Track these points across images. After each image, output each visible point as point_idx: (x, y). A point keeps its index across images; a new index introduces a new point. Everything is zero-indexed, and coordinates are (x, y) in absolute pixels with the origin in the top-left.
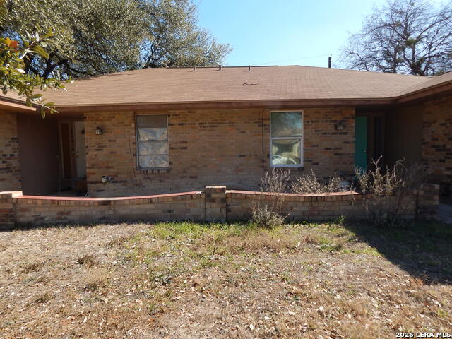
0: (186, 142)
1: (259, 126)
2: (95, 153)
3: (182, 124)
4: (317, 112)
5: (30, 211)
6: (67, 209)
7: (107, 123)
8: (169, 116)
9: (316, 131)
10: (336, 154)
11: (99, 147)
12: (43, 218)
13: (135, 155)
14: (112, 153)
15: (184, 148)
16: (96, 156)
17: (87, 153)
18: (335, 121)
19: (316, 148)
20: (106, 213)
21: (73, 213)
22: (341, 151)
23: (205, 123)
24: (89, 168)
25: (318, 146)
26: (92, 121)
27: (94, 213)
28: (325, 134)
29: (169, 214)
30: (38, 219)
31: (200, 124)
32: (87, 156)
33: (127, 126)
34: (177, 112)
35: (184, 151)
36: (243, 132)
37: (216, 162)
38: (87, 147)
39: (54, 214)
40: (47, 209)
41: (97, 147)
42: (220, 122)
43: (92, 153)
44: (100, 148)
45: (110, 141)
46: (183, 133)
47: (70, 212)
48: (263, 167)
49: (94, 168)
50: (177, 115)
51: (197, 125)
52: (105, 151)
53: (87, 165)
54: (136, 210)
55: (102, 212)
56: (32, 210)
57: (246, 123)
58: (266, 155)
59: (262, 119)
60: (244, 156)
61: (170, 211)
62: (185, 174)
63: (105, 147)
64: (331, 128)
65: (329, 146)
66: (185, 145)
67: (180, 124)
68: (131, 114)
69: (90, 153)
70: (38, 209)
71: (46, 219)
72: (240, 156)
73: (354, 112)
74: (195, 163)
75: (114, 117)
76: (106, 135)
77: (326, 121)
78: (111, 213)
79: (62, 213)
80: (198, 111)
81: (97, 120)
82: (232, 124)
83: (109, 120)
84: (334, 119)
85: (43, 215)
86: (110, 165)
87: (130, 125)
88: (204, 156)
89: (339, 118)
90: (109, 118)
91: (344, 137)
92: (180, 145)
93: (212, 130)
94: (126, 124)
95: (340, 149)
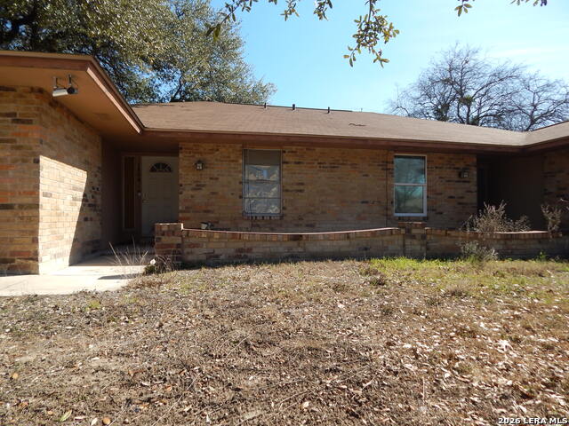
0: (302, 184)
1: (383, 169)
2: (191, 193)
3: (299, 163)
4: (441, 158)
5: (202, 247)
6: (248, 245)
7: (208, 157)
8: (284, 152)
9: (440, 178)
10: (460, 204)
11: (197, 185)
12: (217, 256)
13: (241, 197)
14: (213, 193)
15: (301, 191)
16: (192, 196)
17: (181, 193)
18: (458, 168)
19: (439, 197)
20: (295, 250)
21: (254, 250)
22: (464, 201)
23: (325, 163)
24: (181, 212)
25: (441, 194)
26: (190, 153)
27: (281, 249)
28: (449, 181)
29: (364, 252)
30: (211, 257)
31: (319, 163)
32: (180, 196)
33: (233, 161)
34: (294, 148)
35: (300, 194)
36: (367, 175)
37: (337, 209)
38: (181, 185)
39: (231, 251)
40: (223, 245)
41: (194, 185)
42: (341, 162)
43: (187, 193)
44: (199, 187)
45: (211, 178)
46: (299, 173)
47: (251, 249)
48: (387, 215)
49: (189, 212)
50: (292, 152)
51: (316, 164)
52: (204, 191)
53: (180, 208)
54: (329, 246)
55: (290, 249)
56: (205, 246)
57: (370, 165)
58: (389, 202)
59: (387, 162)
60: (367, 202)
61: (366, 249)
62: (301, 222)
63: (204, 186)
64: (454, 176)
65: (452, 195)
66: (301, 187)
67: (296, 163)
68: (239, 146)
69: (184, 193)
70: (211, 245)
71: (222, 257)
72: (363, 202)
73: (475, 160)
74: (312, 208)
75: (218, 150)
76: (207, 171)
77: (450, 168)
78: (300, 250)
79: (241, 250)
80: (318, 149)
81: (195, 153)
82: (354, 166)
83: (210, 153)
84: (457, 166)
85: (217, 252)
86: (210, 208)
87: (237, 161)
88: (322, 201)
89: (461, 165)
90: (212, 151)
91: (467, 185)
92: (296, 187)
93: (332, 171)
94: (232, 159)
95: (462, 198)
